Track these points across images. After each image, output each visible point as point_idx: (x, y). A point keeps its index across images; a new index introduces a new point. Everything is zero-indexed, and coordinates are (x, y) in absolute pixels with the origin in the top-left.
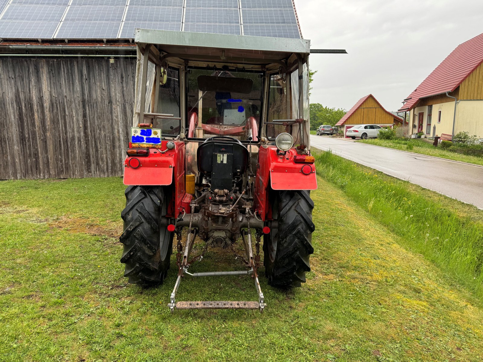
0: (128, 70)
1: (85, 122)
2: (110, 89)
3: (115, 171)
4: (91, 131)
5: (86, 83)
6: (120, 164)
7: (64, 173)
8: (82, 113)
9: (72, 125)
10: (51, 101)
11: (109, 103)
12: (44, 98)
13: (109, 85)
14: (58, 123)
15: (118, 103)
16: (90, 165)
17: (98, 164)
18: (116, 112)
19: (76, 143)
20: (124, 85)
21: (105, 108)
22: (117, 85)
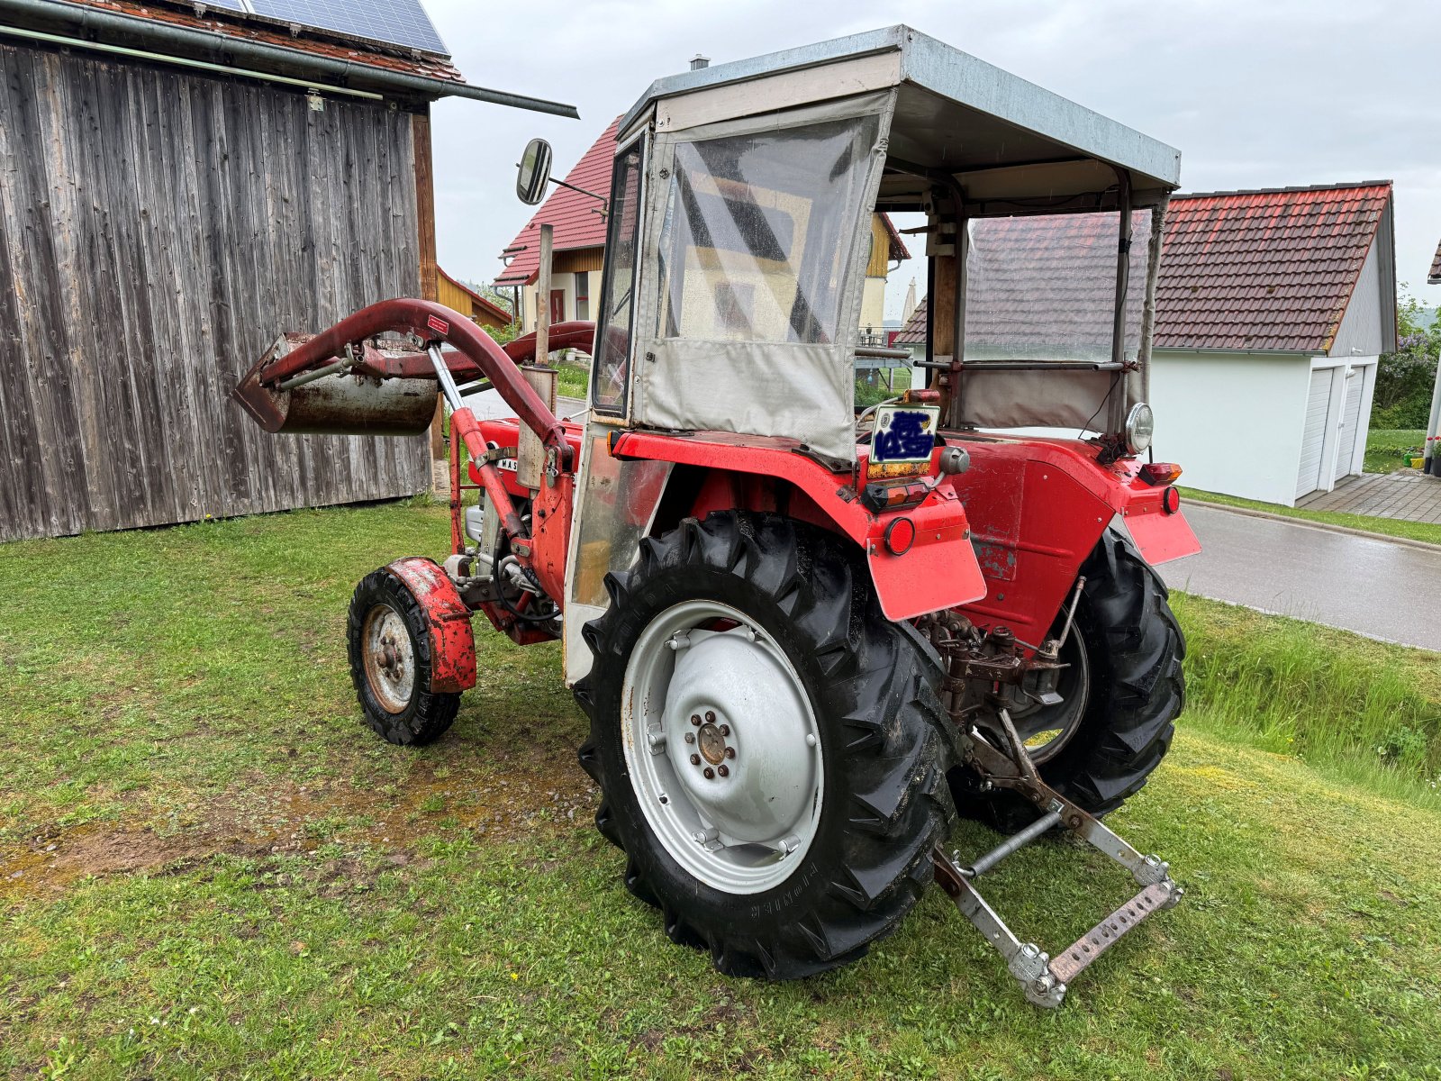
0: (366, 141)
1: (220, 313)
2: (307, 201)
3: (328, 484)
4: (241, 349)
5: (223, 170)
6: (343, 460)
7: (149, 504)
8: (210, 279)
9: (171, 324)
10: (85, 224)
11: (304, 250)
12: (55, 213)
13: (305, 188)
14: (116, 314)
15: (334, 253)
16: (244, 470)
17: (270, 463)
18: (327, 283)
19: (190, 390)
20: (356, 192)
21: (291, 266)
22: (331, 190)
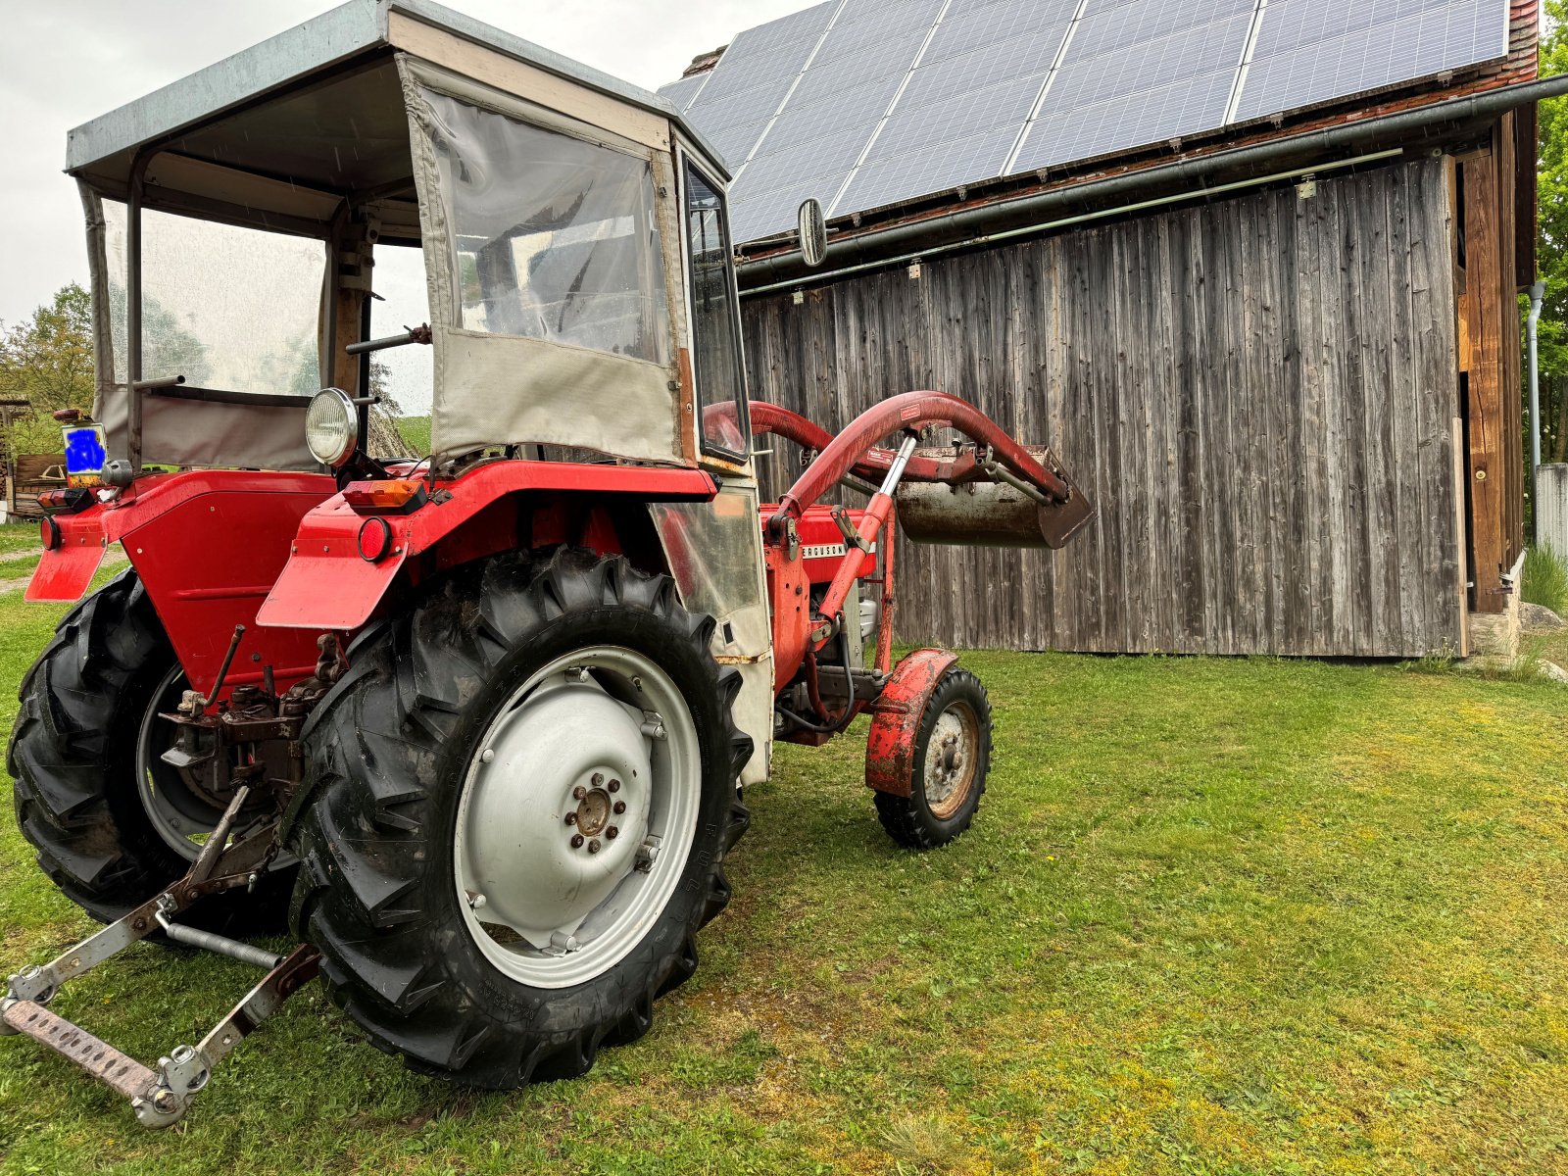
0: (1375, 211)
1: (1188, 441)
2: (1292, 303)
3: (1301, 631)
4: (1208, 476)
5: (1199, 296)
6: (1323, 603)
7: (1103, 631)
8: (1179, 408)
9: (1138, 456)
10: (1072, 378)
11: (1286, 359)
12: (1049, 371)
13: (1290, 290)
14: (1090, 454)
15: (1325, 355)
16: (1200, 606)
17: (1230, 600)
18: (1315, 392)
19: (1151, 522)
20: (1357, 277)
21: (1270, 380)
22: (1323, 282)
